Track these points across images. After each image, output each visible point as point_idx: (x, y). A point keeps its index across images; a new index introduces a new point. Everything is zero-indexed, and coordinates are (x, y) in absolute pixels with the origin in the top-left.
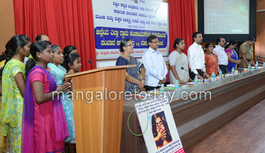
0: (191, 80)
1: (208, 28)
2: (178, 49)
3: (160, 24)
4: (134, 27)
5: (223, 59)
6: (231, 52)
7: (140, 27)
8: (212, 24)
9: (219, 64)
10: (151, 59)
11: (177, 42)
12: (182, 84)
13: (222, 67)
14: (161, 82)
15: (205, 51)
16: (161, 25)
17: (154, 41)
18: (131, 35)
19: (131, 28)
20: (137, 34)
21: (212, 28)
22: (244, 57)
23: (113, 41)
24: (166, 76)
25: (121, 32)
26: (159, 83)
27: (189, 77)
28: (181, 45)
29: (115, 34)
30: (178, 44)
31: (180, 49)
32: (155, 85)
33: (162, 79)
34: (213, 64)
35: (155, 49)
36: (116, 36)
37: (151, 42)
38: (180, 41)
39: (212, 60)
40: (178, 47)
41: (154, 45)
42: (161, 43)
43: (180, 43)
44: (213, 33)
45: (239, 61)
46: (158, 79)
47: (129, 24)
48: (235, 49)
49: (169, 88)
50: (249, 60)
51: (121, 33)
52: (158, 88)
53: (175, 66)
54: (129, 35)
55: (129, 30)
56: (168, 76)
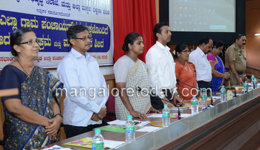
0: (154, 110)
1: (176, 22)
2: (132, 53)
3: (97, 11)
4: (50, 12)
5: (205, 72)
6: (215, 60)
7: (61, 14)
8: (181, 15)
9: (198, 79)
10: (76, 71)
11: (129, 40)
12: (138, 118)
13: (202, 84)
14: (95, 116)
15: (175, 57)
16: (100, 12)
17: (80, 35)
18: (43, 27)
19: (43, 14)
20: (55, 27)
21: (181, 23)
22: (232, 66)
23: (5, 37)
24: (107, 104)
25: (22, 20)
26: (92, 119)
27: (150, 106)
28: (137, 46)
29: (9, 24)
30: (132, 44)
31: (135, 53)
32: (84, 124)
33: (97, 111)
34: (188, 79)
35: (83, 52)
36: (11, 27)
37: (75, 38)
38: (134, 39)
39: (188, 72)
40: (132, 49)
41: (82, 43)
42: (99, 44)
43: (136, 42)
44: (183, 30)
45: (226, 75)
46: (91, 111)
47: (40, 7)
48: (220, 55)
49: (114, 129)
50: (240, 73)
51: (24, 23)
52: (90, 128)
53: (124, 85)
54: (40, 26)
55: (40, 18)
56: (111, 103)
